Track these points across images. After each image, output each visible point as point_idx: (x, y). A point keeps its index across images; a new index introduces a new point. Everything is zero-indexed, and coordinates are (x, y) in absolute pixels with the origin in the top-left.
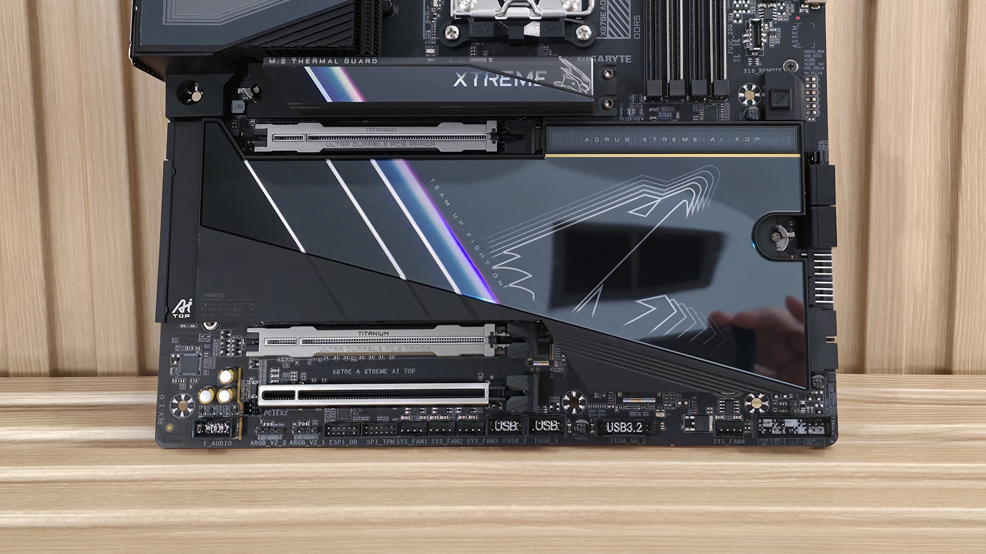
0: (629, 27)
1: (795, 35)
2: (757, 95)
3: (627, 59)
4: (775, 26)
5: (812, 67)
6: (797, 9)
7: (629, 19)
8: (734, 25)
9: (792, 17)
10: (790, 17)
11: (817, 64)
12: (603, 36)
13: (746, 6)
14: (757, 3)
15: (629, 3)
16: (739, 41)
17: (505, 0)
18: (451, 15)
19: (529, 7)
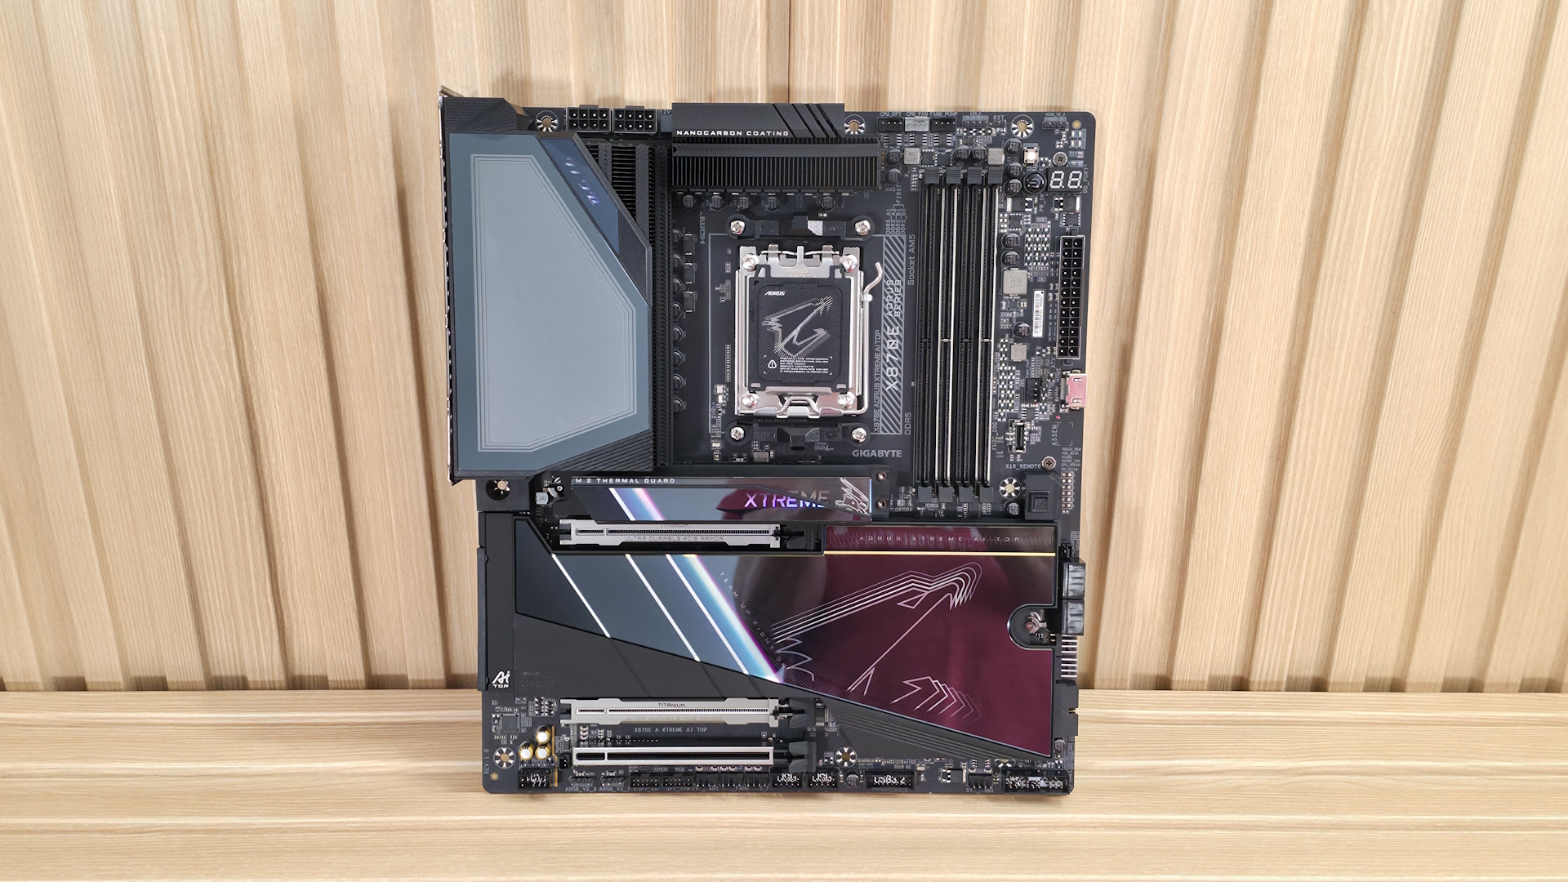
0: (901, 424)
1: (1055, 434)
2: (1017, 488)
3: (899, 453)
4: (1036, 425)
5: (1069, 464)
6: (1057, 410)
7: (901, 416)
8: (998, 423)
9: (1053, 417)
10: (1050, 416)
11: (1073, 461)
12: (876, 432)
13: (1010, 405)
14: (1021, 402)
15: (901, 400)
16: (1002, 438)
17: (786, 398)
18: (736, 413)
19: (808, 405)
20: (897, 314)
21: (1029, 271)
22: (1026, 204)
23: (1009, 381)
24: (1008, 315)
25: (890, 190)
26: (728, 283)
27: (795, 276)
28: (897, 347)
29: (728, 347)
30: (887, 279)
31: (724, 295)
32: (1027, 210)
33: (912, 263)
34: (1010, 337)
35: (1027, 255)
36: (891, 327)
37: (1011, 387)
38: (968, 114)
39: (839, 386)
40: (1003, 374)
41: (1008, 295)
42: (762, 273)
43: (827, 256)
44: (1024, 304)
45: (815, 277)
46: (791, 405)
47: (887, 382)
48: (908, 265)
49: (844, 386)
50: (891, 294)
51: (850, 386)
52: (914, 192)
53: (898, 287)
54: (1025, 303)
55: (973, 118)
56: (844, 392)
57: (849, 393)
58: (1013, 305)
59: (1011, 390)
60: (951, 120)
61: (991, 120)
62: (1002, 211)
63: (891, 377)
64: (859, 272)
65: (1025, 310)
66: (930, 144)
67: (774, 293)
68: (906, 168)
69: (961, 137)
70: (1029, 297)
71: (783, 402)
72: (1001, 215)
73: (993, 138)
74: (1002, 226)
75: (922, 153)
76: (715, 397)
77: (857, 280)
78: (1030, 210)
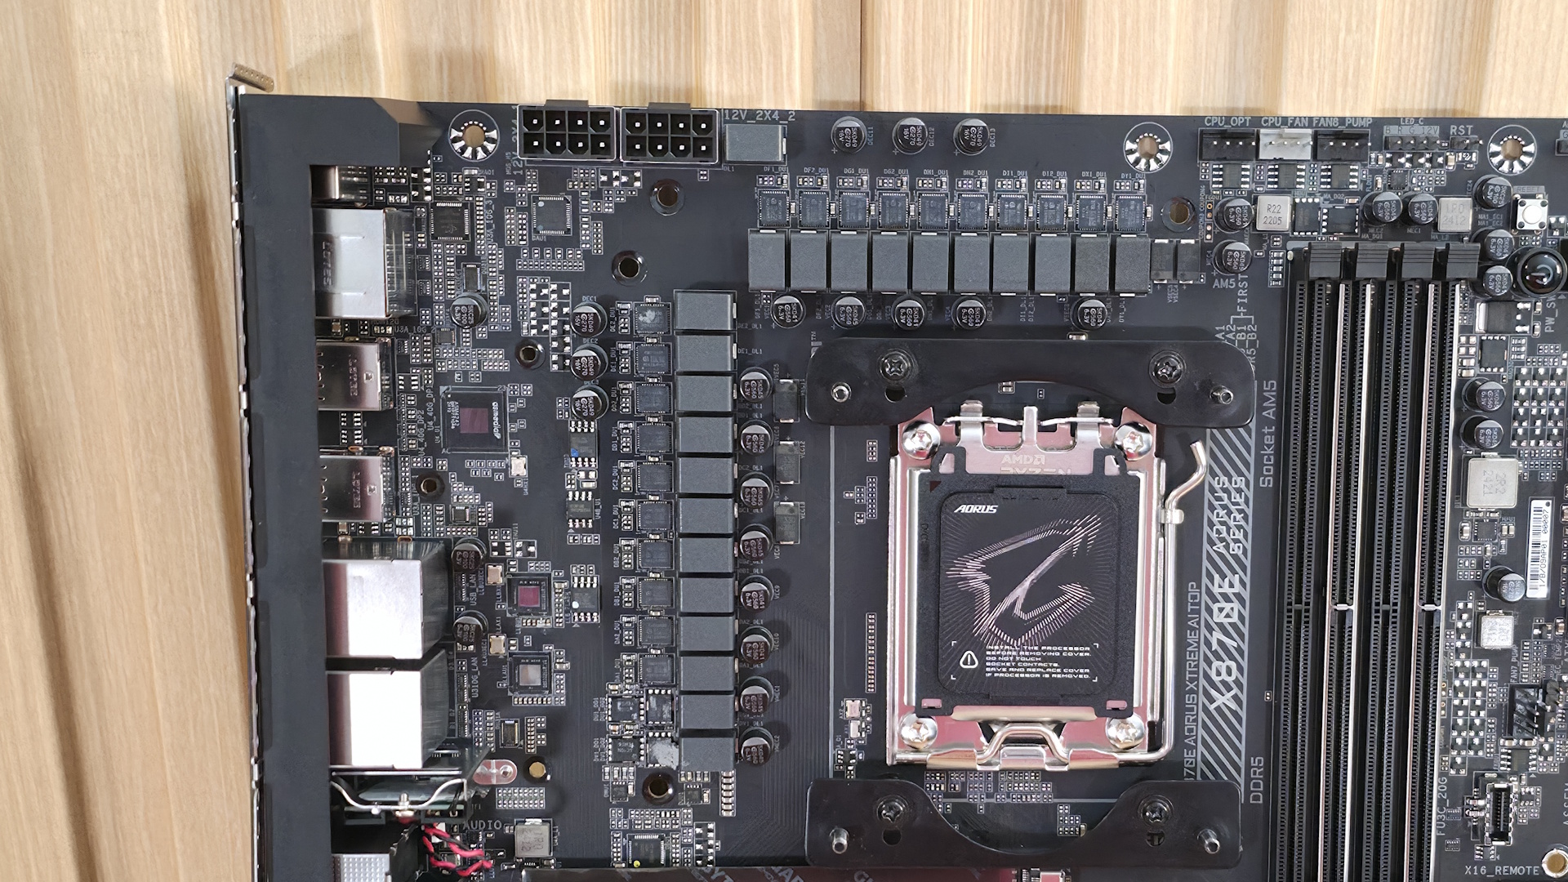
0: (1242, 780)
4: (1532, 784)
7: (1242, 765)
8: (1453, 778)
13: (1476, 741)
14: (1499, 736)
15: (1243, 731)
16: (1459, 810)
17: (995, 730)
18: (889, 762)
19: (1042, 742)
20: (1236, 549)
21: (1520, 458)
22: (1519, 317)
23: (1475, 690)
24: (1475, 550)
25: (1224, 284)
26: (872, 482)
27: (1019, 472)
28: (1235, 619)
29: (871, 618)
30: (1214, 475)
31: (863, 508)
32: (1519, 329)
33: (1270, 440)
34: (1478, 598)
35: (1516, 424)
36: (1223, 576)
37: (1478, 702)
38: (1395, 121)
39: (1111, 704)
40: (1462, 676)
41: (1476, 511)
42: (946, 466)
43: (1087, 426)
44: (1509, 529)
45: (1061, 472)
46: (1009, 741)
47: (1213, 693)
48: (1260, 445)
49: (1121, 704)
50: (1224, 507)
51: (1135, 705)
52: (1273, 289)
53: (1239, 491)
54: (1512, 527)
55: (1405, 131)
56: (1123, 715)
57: (1135, 719)
58: (1486, 528)
59: (1479, 709)
60: (1361, 136)
61: (1445, 135)
62: (1467, 330)
63: (1224, 682)
64: (1156, 460)
65: (1510, 541)
66: (1311, 186)
67: (974, 509)
68: (1261, 239)
69: (1379, 172)
70: (1520, 514)
71: (989, 736)
72: (1463, 339)
73: (1449, 173)
74: (1463, 361)
75: (1294, 206)
76: (842, 726)
77: (1151, 477)
78: (1526, 328)
